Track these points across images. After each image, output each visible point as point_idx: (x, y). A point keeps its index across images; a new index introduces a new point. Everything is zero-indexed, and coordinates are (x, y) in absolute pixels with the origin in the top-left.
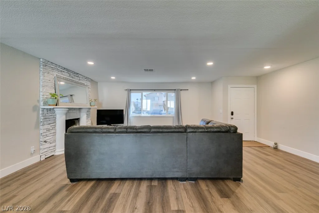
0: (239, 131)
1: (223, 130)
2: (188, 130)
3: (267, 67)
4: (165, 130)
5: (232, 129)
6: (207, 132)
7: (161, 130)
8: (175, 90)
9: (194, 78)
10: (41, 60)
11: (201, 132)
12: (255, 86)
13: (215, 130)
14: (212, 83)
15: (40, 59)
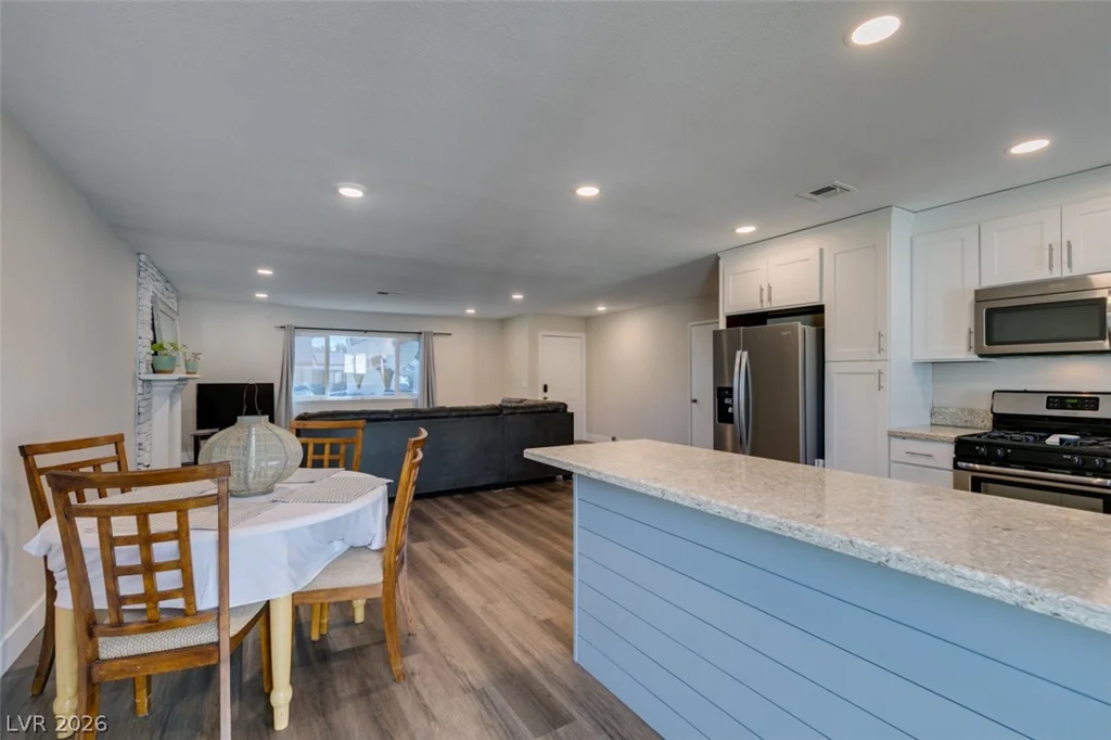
0: (569, 410)
1: (550, 409)
2: (505, 412)
3: (601, 309)
4: (473, 413)
5: (562, 407)
6: (531, 413)
7: (465, 413)
8: (420, 333)
9: (471, 311)
10: (143, 257)
11: (522, 413)
12: (584, 336)
13: (540, 409)
14: (503, 323)
15: (139, 254)
